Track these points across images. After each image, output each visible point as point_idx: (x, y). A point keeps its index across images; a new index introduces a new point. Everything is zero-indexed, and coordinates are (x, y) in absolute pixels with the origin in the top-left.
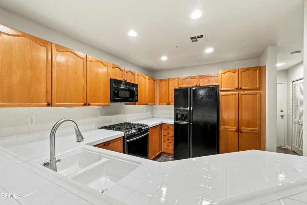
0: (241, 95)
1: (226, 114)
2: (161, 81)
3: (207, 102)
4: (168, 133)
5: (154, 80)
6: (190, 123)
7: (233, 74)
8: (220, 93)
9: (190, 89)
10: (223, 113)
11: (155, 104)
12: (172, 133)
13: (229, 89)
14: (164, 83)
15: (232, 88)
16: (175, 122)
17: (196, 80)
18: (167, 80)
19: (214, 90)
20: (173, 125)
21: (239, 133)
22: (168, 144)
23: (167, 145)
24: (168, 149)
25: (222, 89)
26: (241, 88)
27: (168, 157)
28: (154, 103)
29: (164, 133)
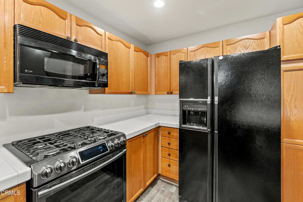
2: (158, 55)
4: (169, 144)
5: (147, 55)
6: (212, 131)
9: (213, 60)
10: (288, 109)
11: (149, 94)
12: (175, 144)
14: (163, 58)
16: (180, 126)
17: (219, 50)
18: (168, 54)
20: (178, 130)
22: (170, 161)
23: (167, 163)
24: (169, 170)
27: (169, 184)
28: (148, 91)
29: (163, 143)
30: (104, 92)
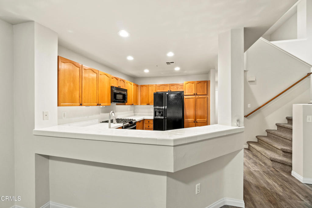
0: (197, 98)
1: (188, 111)
2: (142, 86)
3: (176, 103)
4: (149, 126)
5: (137, 86)
6: (165, 118)
7: (192, 84)
8: (184, 97)
9: (165, 94)
11: (138, 105)
12: (152, 126)
13: (190, 94)
14: (145, 88)
15: (191, 94)
16: (154, 117)
17: (169, 87)
18: (147, 86)
19: (180, 95)
20: (153, 120)
21: (196, 123)
25: (186, 94)
26: (196, 94)
28: (137, 103)
29: (146, 127)
30: (125, 105)
